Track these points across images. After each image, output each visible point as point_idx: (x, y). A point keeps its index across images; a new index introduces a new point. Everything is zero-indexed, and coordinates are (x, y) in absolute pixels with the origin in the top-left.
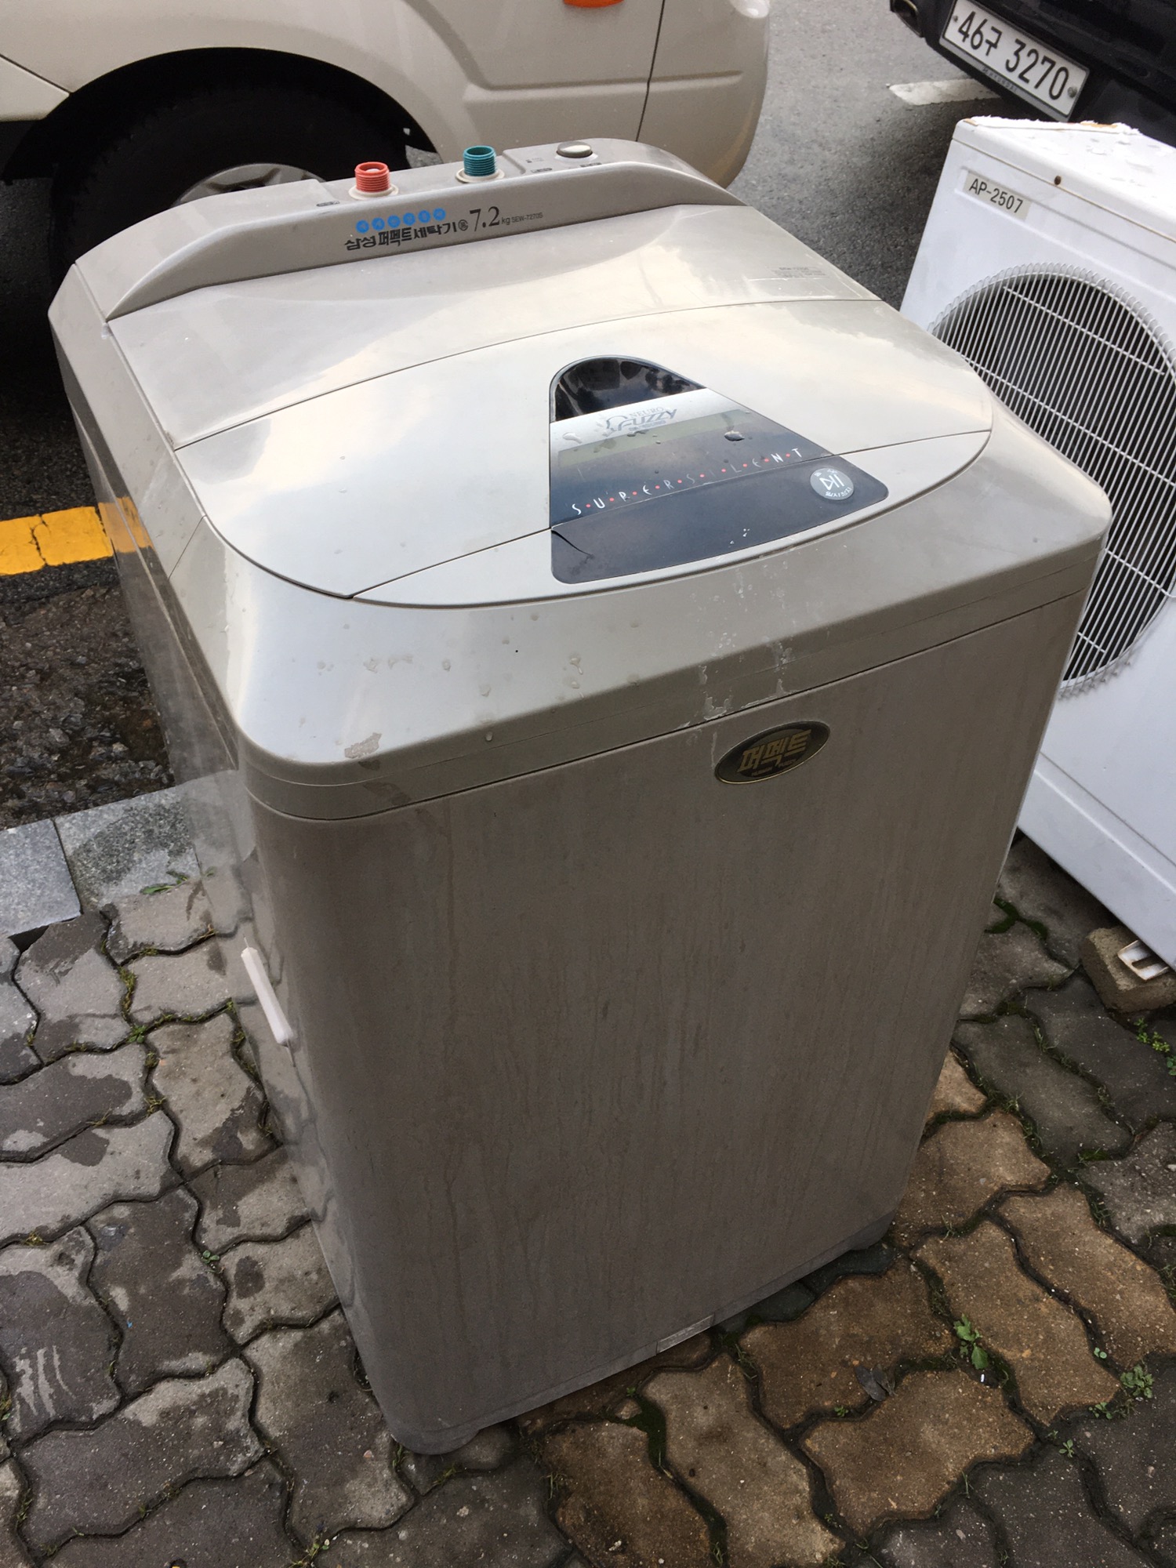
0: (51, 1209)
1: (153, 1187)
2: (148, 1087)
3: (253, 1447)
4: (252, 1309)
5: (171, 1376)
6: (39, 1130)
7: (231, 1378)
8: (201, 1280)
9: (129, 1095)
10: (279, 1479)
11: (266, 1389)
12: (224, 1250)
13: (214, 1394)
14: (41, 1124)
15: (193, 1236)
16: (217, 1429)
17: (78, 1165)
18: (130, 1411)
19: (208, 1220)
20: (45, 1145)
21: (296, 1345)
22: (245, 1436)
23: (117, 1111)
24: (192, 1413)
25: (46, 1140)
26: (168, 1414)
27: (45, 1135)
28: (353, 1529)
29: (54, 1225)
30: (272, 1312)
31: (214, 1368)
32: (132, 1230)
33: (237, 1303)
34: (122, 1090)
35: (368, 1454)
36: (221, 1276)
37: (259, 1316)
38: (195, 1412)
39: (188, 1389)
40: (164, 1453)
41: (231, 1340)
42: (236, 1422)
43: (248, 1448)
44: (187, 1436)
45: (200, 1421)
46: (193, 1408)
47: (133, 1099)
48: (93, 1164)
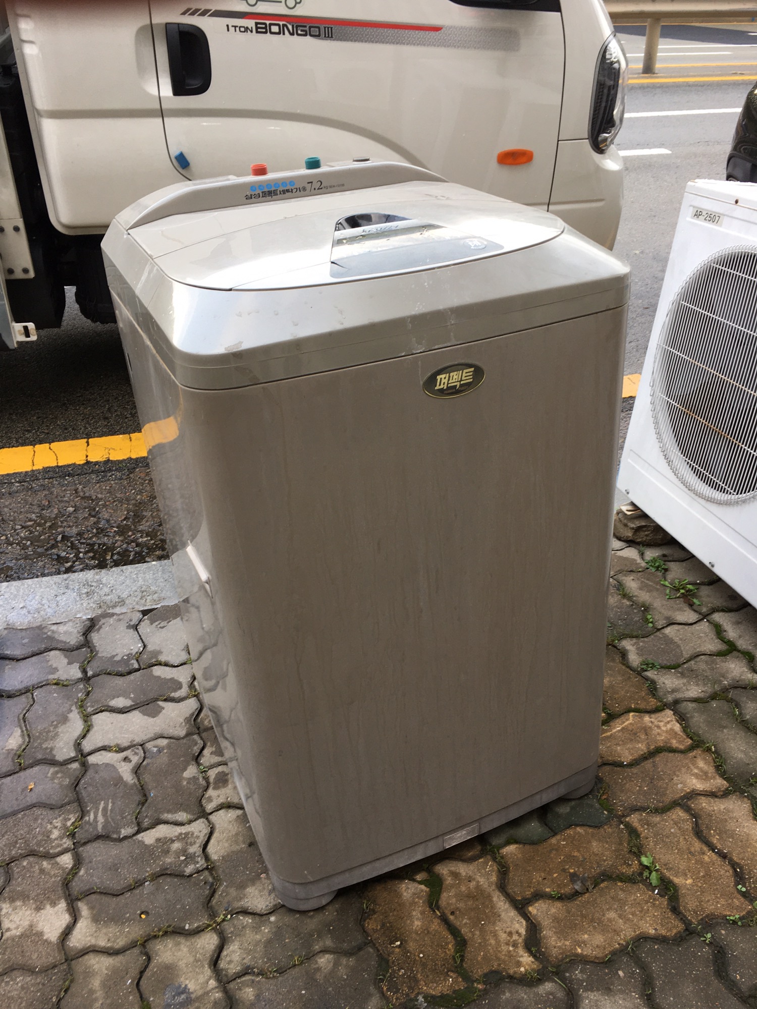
0: (126, 736)
1: (182, 733)
2: (191, 685)
3: (201, 863)
4: (219, 796)
5: (166, 822)
6: (131, 698)
7: (199, 828)
8: (194, 779)
9: (180, 688)
10: (211, 880)
11: (215, 835)
12: (212, 767)
13: (187, 834)
14: (132, 696)
15: (197, 759)
16: (184, 851)
17: (146, 717)
18: (140, 837)
19: (206, 752)
20: (131, 706)
21: (238, 816)
22: (198, 856)
23: (173, 695)
24: (173, 841)
25: (133, 704)
26: (160, 840)
27: (133, 701)
28: (245, 912)
29: (126, 744)
30: (229, 799)
31: (190, 822)
32: (165, 751)
33: (211, 792)
34: (179, 686)
35: (263, 876)
36: (206, 779)
37: (221, 800)
38: (175, 841)
39: (173, 829)
40: (153, 859)
41: (204, 811)
42: (195, 849)
43: (198, 862)
44: (167, 852)
45: (176, 846)
46: (174, 839)
47: (183, 690)
48: (154, 717)
